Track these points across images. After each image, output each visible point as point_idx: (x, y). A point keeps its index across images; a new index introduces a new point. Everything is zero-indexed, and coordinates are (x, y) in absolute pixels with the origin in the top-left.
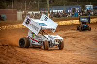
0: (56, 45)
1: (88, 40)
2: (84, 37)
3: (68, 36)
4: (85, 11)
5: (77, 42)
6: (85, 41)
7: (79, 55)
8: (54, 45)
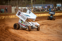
0: (36, 28)
1: (58, 27)
2: (55, 25)
3: (45, 24)
4: (56, 7)
5: (51, 28)
6: (56, 28)
7: (52, 37)
8: (35, 28)
